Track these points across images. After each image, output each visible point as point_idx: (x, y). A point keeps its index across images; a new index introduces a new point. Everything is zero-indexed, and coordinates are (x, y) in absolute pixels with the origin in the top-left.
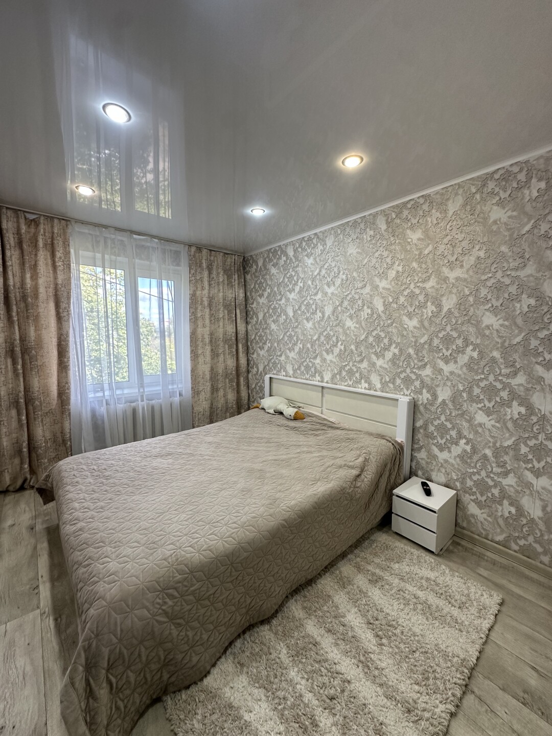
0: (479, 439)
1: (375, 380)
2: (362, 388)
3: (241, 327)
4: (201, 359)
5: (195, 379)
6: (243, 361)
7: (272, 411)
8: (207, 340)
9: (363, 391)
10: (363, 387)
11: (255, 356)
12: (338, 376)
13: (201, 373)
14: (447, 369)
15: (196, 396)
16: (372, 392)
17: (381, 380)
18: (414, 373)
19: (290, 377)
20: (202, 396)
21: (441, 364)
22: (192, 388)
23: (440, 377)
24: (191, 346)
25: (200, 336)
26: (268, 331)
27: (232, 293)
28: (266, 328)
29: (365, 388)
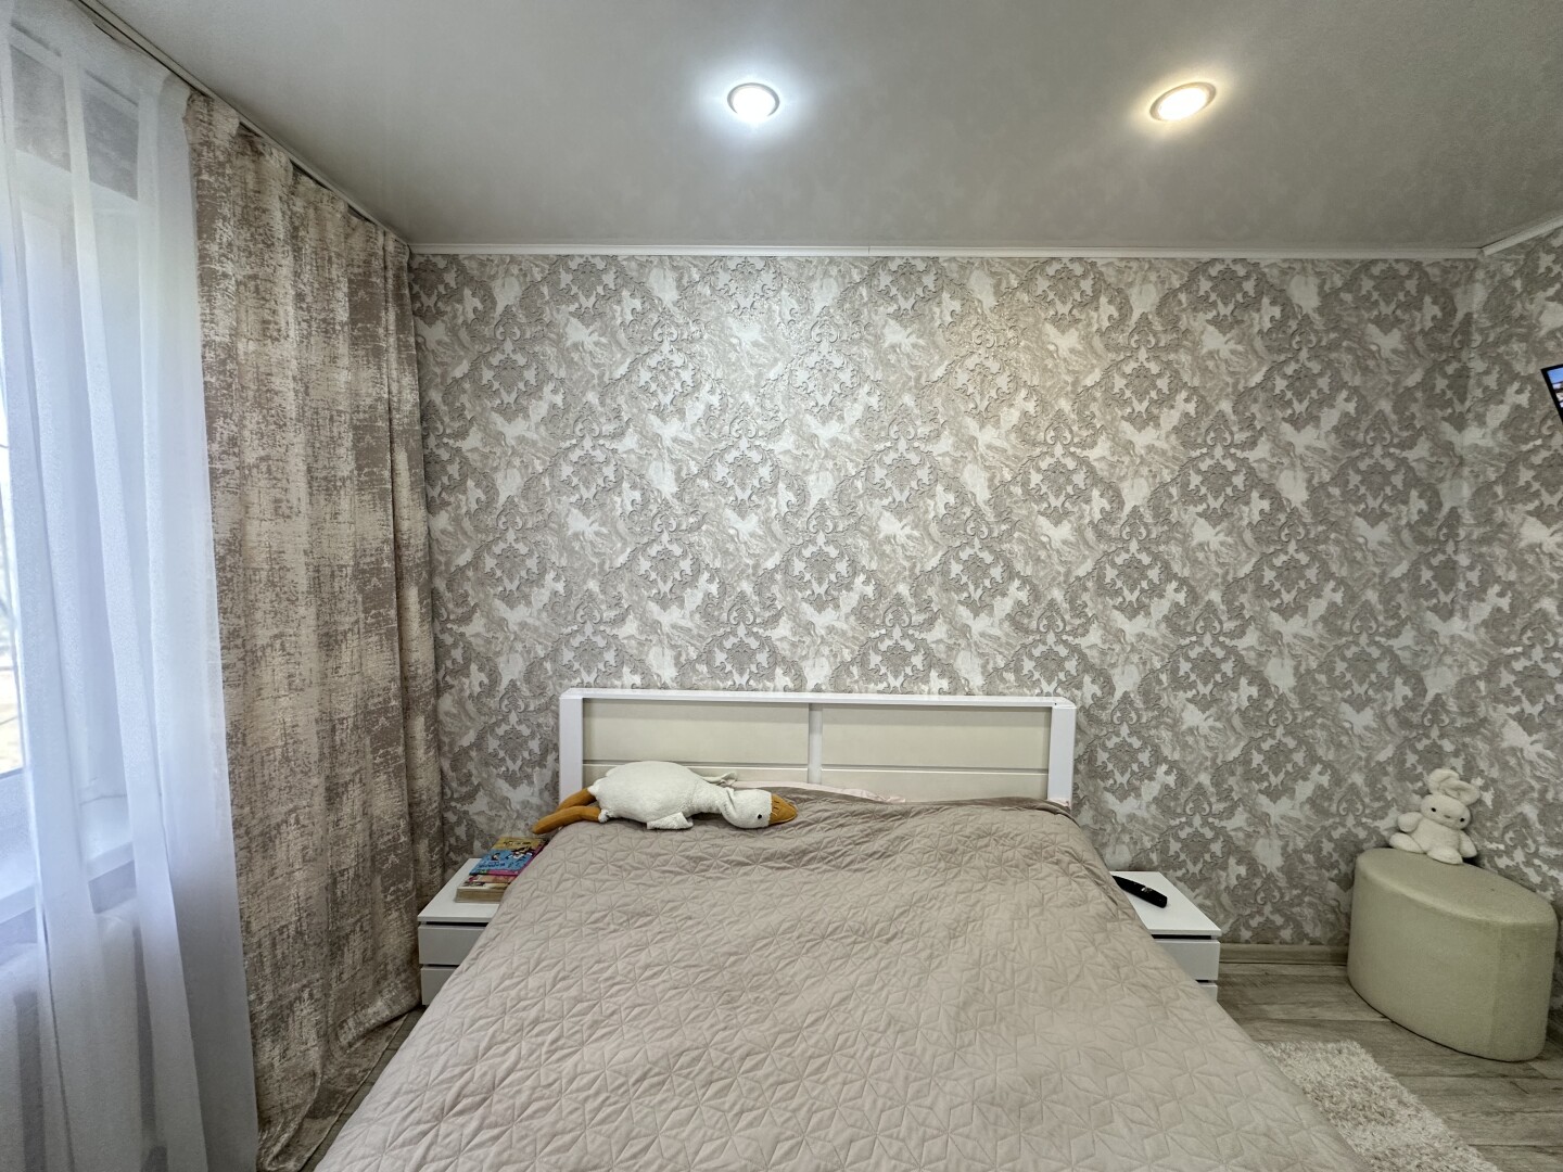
0: (1189, 759)
1: (969, 667)
2: (933, 692)
3: (413, 520)
4: (273, 671)
5: (252, 776)
6: (421, 653)
7: (677, 819)
8: (301, 578)
9: (935, 699)
10: (935, 690)
11: (476, 627)
12: (855, 670)
13: (275, 738)
14: (1131, 628)
15: (258, 857)
16: (960, 699)
17: (984, 667)
18: (1065, 642)
19: (665, 687)
20: (291, 845)
21: (1120, 620)
22: (237, 824)
23: (1117, 648)
24: (223, 611)
25: (260, 559)
26: (552, 540)
27: (376, 382)
28: (542, 527)
29: (941, 692)
